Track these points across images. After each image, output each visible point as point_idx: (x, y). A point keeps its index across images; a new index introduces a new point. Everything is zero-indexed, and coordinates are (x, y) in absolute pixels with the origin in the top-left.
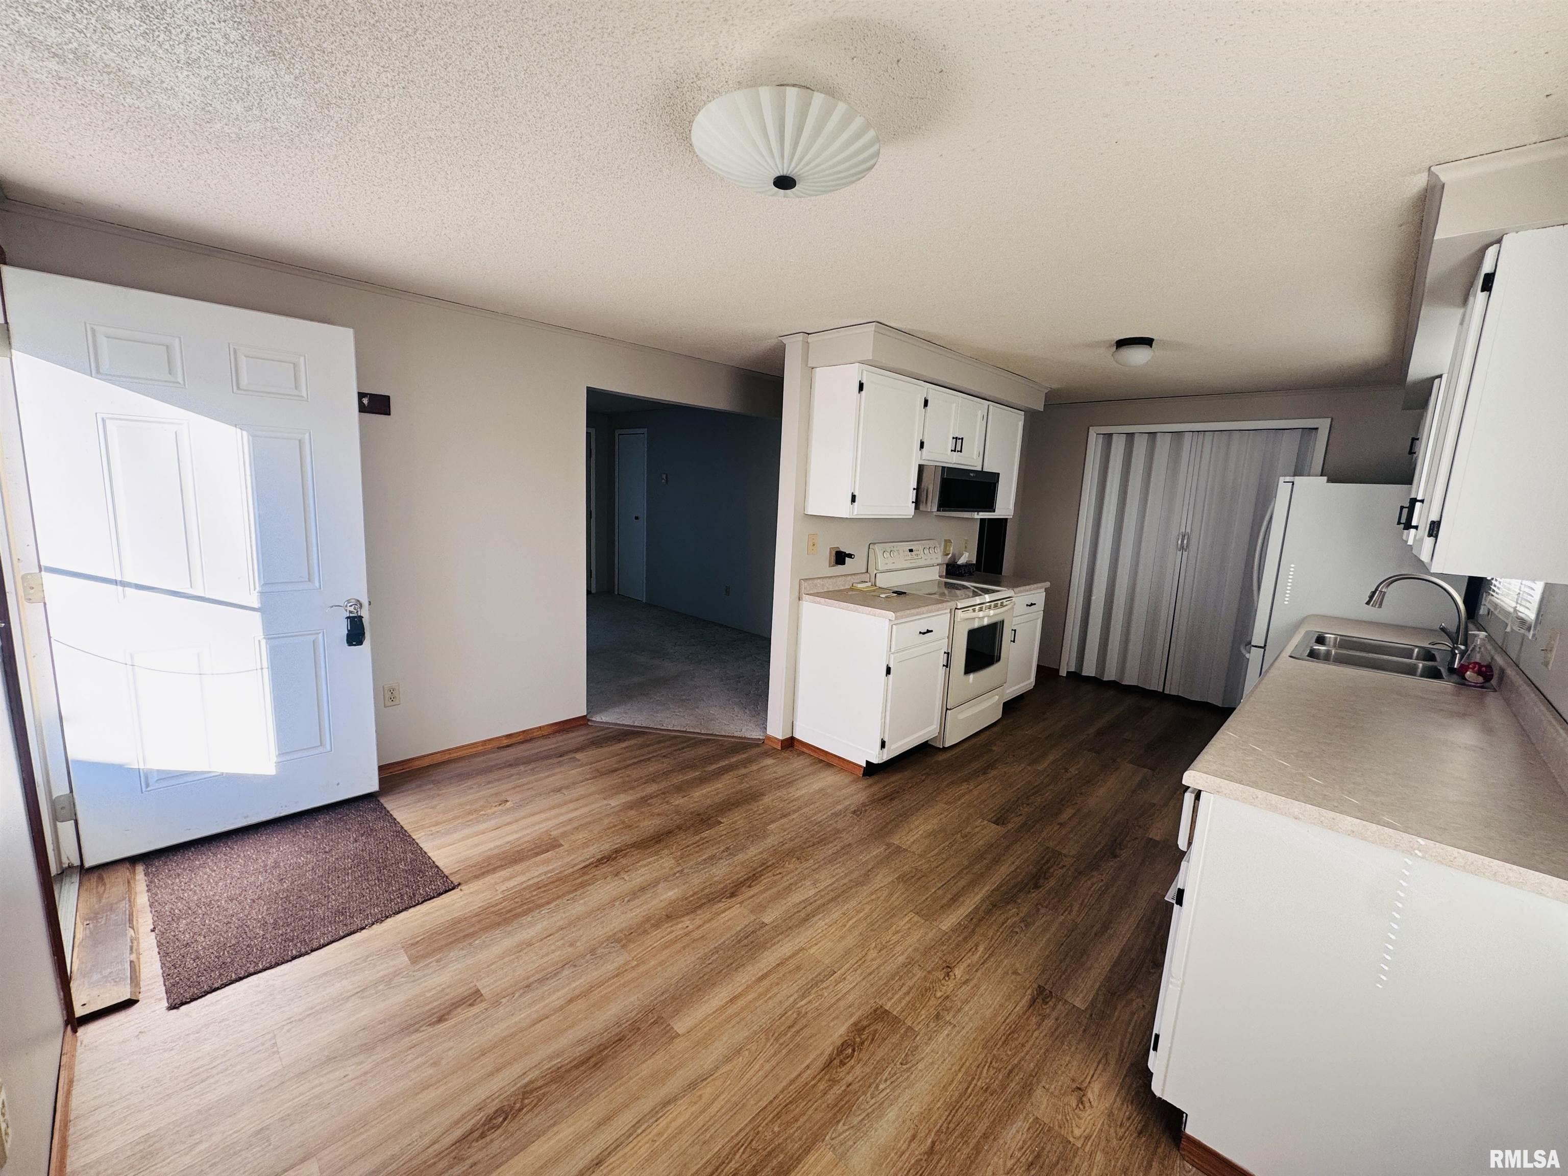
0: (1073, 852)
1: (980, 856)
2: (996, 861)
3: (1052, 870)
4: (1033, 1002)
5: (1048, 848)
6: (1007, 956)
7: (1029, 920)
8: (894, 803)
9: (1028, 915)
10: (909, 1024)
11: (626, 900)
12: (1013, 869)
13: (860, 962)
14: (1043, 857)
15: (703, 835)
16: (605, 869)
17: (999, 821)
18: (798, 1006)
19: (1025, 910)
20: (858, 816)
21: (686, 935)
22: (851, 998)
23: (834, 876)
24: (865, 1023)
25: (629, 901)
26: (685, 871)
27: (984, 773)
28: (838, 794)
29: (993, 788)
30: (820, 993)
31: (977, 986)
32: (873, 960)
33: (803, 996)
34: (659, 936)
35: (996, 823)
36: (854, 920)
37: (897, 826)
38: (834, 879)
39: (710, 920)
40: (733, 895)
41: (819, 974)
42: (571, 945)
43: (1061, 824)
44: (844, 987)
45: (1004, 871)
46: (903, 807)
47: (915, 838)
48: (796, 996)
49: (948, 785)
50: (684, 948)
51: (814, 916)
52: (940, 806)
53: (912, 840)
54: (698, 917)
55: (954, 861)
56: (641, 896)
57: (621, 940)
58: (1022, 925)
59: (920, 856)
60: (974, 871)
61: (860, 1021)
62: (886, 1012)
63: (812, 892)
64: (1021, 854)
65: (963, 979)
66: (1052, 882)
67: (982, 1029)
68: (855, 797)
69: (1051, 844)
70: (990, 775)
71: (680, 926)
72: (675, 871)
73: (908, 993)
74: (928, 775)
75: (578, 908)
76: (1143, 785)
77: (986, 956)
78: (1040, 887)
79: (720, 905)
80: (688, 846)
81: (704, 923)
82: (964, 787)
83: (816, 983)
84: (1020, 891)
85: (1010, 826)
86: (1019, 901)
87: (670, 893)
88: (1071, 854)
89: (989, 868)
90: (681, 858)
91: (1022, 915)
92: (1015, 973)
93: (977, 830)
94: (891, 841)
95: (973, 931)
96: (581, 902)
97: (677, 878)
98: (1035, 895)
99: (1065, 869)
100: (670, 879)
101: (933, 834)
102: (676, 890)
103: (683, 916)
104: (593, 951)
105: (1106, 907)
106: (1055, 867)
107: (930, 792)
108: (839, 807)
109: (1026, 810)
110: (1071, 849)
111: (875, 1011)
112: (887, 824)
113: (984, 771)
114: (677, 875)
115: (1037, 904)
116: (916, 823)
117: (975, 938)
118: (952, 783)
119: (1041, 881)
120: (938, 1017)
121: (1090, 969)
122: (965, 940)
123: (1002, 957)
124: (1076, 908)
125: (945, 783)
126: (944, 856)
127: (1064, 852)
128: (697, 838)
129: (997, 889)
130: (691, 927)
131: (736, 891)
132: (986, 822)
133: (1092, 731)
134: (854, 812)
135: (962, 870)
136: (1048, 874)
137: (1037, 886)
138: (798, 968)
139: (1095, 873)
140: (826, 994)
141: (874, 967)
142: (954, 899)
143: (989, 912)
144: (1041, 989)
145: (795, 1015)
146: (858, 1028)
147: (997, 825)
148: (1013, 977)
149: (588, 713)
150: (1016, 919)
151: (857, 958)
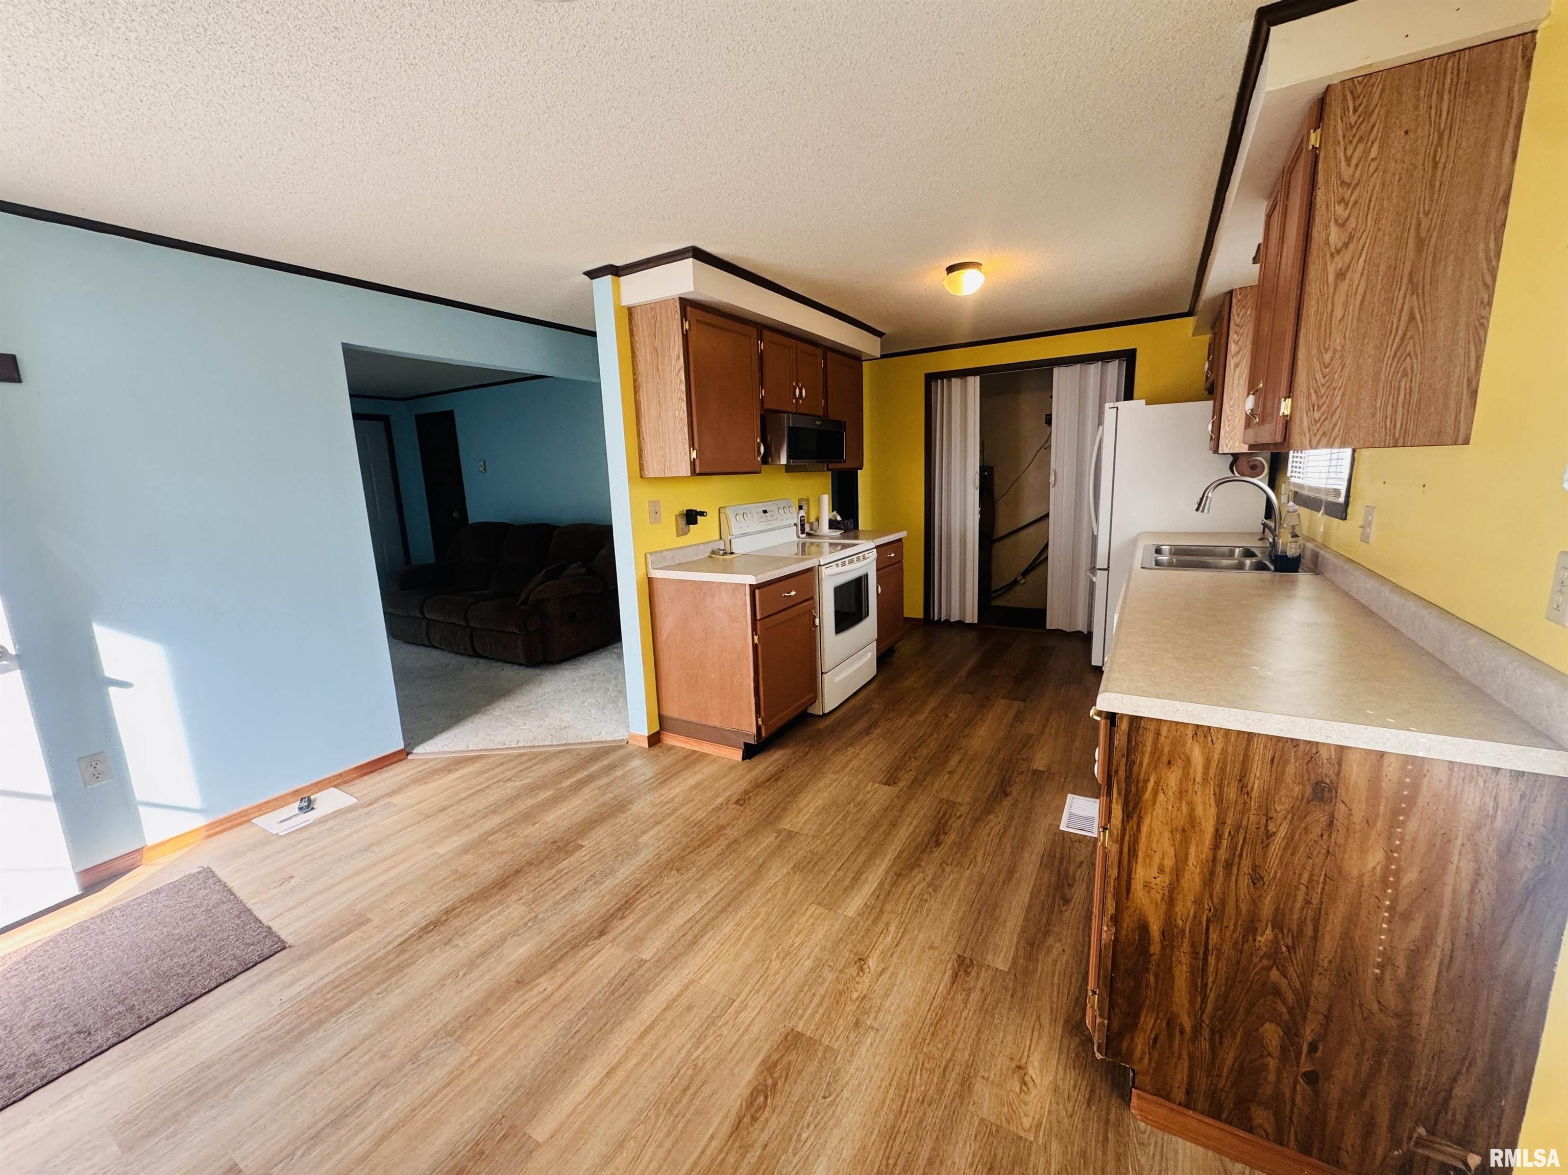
0: (967, 799)
1: (875, 824)
2: (894, 825)
3: (950, 822)
4: (955, 976)
5: (942, 800)
6: (919, 931)
7: (936, 883)
8: (780, 783)
9: (935, 877)
10: (827, 1043)
11: (461, 973)
12: (911, 830)
13: (762, 980)
14: (939, 811)
15: (560, 866)
16: (432, 938)
17: (891, 781)
18: (693, 1057)
19: (930, 873)
20: (741, 805)
21: (546, 999)
22: (755, 1029)
23: (721, 882)
24: (776, 1057)
25: (465, 974)
26: (540, 917)
27: (868, 734)
28: (717, 785)
29: (878, 748)
30: (718, 1033)
31: (894, 975)
32: (777, 973)
33: (699, 1043)
34: (507, 1012)
35: (887, 783)
36: (750, 929)
37: (785, 809)
38: (722, 885)
39: (573, 974)
40: (602, 933)
41: (716, 1008)
42: (383, 1056)
43: (951, 772)
44: (746, 1016)
45: (903, 833)
46: (790, 786)
47: (806, 817)
48: (689, 1046)
49: (833, 753)
50: (542, 1019)
51: (702, 936)
52: (830, 776)
53: (803, 821)
54: (559, 973)
55: (850, 834)
56: (481, 964)
57: (455, 1031)
58: (930, 890)
59: (814, 837)
60: (872, 841)
61: (769, 1057)
62: (800, 1035)
63: (696, 909)
64: (917, 812)
65: (879, 969)
66: (953, 836)
67: (906, 1026)
68: (736, 785)
69: (944, 795)
70: (874, 735)
71: (535, 991)
72: (526, 919)
73: (820, 1004)
74: (812, 746)
75: (395, 1000)
76: (1019, 717)
77: (900, 935)
78: (942, 843)
79: (586, 950)
80: (542, 885)
81: (568, 979)
82: (851, 750)
83: (712, 1021)
84: (923, 852)
85: (901, 785)
86: (923, 864)
87: (522, 950)
88: (965, 801)
89: (887, 834)
90: (534, 902)
91: (928, 879)
92: (932, 947)
93: (869, 795)
94: (782, 827)
95: (881, 911)
96: (397, 992)
97: (530, 927)
98: (938, 854)
99: (962, 819)
100: (521, 931)
101: (825, 809)
102: (528, 945)
103: (539, 976)
104: (414, 1057)
105: (1008, 851)
106: (953, 819)
107: (815, 763)
108: (720, 800)
109: (914, 764)
110: (964, 797)
111: (786, 1037)
112: (775, 808)
113: (867, 731)
114: (530, 924)
115: (941, 864)
116: (805, 801)
117: (885, 918)
118: (837, 750)
119: (942, 837)
120: (857, 1024)
121: (1005, 922)
122: (874, 922)
123: (916, 932)
124: (979, 859)
125: (831, 752)
126: (839, 831)
127: (959, 800)
128: (554, 871)
129: (899, 857)
130: (550, 989)
131: (606, 928)
132: (877, 785)
133: (963, 673)
134: (737, 802)
135: (860, 844)
136: (947, 828)
137: (938, 844)
138: (689, 1008)
139: (992, 817)
140: (726, 1033)
141: (779, 982)
142: (856, 878)
143: (894, 884)
144: (961, 960)
145: (690, 1072)
146: (769, 1067)
147: (889, 785)
148: (931, 952)
149: (406, 746)
150: (924, 884)
151: (758, 976)
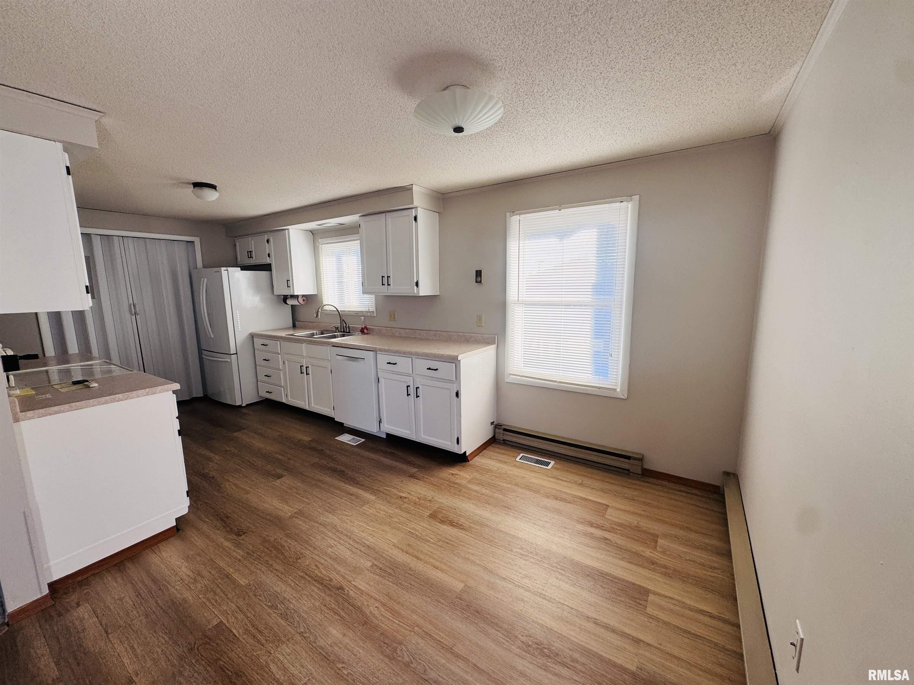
0: (316, 459)
1: (313, 485)
2: (319, 481)
3: (330, 466)
4: (417, 479)
5: (310, 465)
6: (391, 482)
7: (368, 475)
9: (363, 475)
12: (326, 476)
14: (318, 467)
19: (360, 476)
23: (324, 539)
24: (439, 520)
25: (343, 663)
26: (301, 630)
30: (425, 535)
31: (411, 491)
32: (399, 519)
33: (428, 541)
34: (388, 623)
35: (279, 478)
36: (368, 527)
41: (412, 537)
44: (418, 528)
47: (286, 507)
48: (429, 544)
51: (365, 543)
53: (288, 508)
54: (366, 603)
55: (315, 493)
56: (336, 654)
57: (393, 648)
58: (371, 477)
59: (308, 505)
60: (326, 487)
62: (431, 514)
64: (314, 473)
65: (407, 494)
66: (340, 467)
67: (433, 491)
69: (307, 464)
71: (376, 612)
73: (418, 509)
77: (392, 488)
78: (342, 470)
81: (373, 596)
83: (418, 538)
84: (345, 476)
85: (285, 474)
86: (354, 477)
89: (325, 483)
91: (364, 477)
92: (402, 481)
93: (284, 484)
94: (287, 516)
95: (376, 490)
98: (349, 472)
99: (330, 463)
101: (283, 500)
103: (364, 613)
105: (358, 457)
106: (327, 465)
108: (226, 544)
109: (269, 468)
110: (314, 460)
111: (431, 517)
115: (357, 473)
116: (268, 506)
117: (381, 490)
119: (338, 470)
120: (430, 501)
121: (395, 466)
122: (383, 493)
123: (393, 484)
124: (360, 464)
126: (309, 496)
127: (315, 462)
129: (344, 482)
131: (335, 587)
132: (277, 481)
134: (238, 536)
135: (326, 491)
136: (333, 468)
138: (409, 545)
139: (334, 457)
142: (351, 495)
143: (362, 485)
144: (409, 477)
145: (441, 543)
146: (442, 522)
147: (282, 478)
150: (367, 478)
151: (398, 524)
